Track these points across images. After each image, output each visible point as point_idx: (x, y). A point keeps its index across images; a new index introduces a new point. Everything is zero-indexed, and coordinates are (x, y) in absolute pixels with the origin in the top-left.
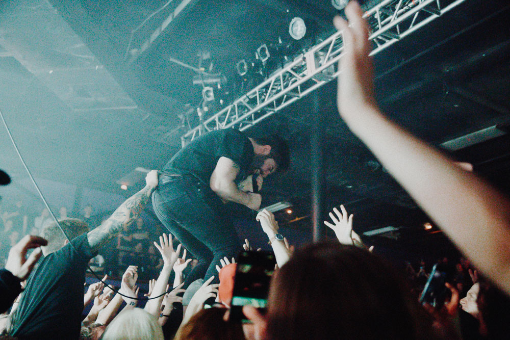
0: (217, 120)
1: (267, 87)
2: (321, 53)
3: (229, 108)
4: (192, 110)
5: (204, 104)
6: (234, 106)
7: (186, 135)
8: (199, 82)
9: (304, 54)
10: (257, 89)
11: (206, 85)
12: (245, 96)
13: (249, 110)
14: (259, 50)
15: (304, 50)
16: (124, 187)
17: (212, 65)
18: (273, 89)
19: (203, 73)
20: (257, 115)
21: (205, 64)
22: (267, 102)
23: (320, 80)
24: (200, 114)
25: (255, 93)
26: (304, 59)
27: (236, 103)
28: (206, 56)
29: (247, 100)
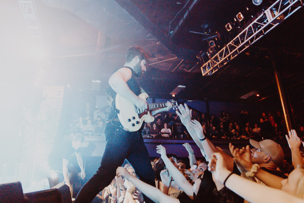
0: (218, 56)
1: (244, 33)
2: (274, 9)
3: (224, 48)
4: (204, 54)
5: (209, 49)
6: (227, 47)
7: (203, 66)
8: (205, 39)
9: (264, 11)
10: (238, 36)
11: (210, 40)
12: (232, 41)
13: (236, 48)
14: (237, 16)
15: (263, 10)
16: (174, 96)
17: (210, 30)
18: (247, 34)
19: (206, 34)
20: (240, 49)
21: (207, 30)
22: (245, 41)
23: (275, 24)
24: (209, 55)
25: (238, 38)
26: (265, 14)
27: (227, 45)
28: (206, 26)
29: (233, 43)
